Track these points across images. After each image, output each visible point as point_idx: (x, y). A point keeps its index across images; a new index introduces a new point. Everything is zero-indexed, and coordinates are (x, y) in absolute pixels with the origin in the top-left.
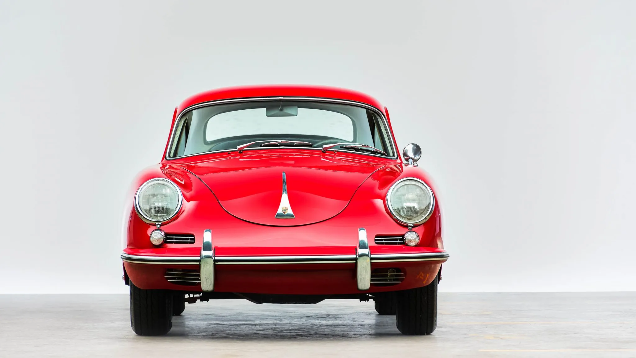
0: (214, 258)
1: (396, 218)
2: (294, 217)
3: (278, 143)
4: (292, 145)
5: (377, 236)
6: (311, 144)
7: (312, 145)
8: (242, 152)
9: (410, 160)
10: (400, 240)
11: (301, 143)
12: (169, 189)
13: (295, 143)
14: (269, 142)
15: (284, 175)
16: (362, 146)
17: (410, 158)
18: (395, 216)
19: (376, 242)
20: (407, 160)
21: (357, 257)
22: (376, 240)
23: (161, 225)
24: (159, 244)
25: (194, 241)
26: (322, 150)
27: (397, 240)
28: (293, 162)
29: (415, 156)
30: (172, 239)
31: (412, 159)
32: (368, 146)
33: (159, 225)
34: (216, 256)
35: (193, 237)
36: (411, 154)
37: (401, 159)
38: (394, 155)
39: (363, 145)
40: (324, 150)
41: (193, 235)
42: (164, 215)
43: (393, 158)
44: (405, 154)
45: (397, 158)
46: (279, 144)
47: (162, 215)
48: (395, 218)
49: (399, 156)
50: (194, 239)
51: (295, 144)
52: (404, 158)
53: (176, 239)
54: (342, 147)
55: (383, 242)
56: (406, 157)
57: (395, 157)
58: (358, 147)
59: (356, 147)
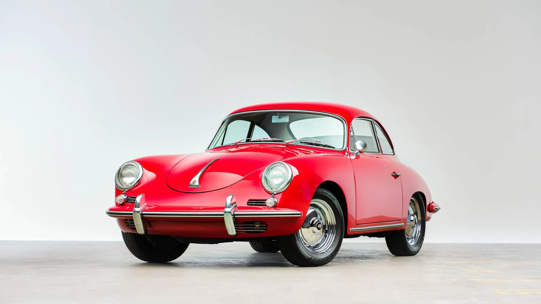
0: (142, 213)
2: (199, 187)
5: (250, 200)
7: (283, 141)
8: (238, 146)
11: (276, 140)
16: (315, 141)
22: (248, 203)
23: (127, 191)
24: (121, 203)
27: (264, 203)
30: (132, 200)
32: (320, 142)
38: (343, 148)
40: (287, 144)
46: (262, 141)
48: (264, 188)
51: (272, 140)
55: (253, 204)
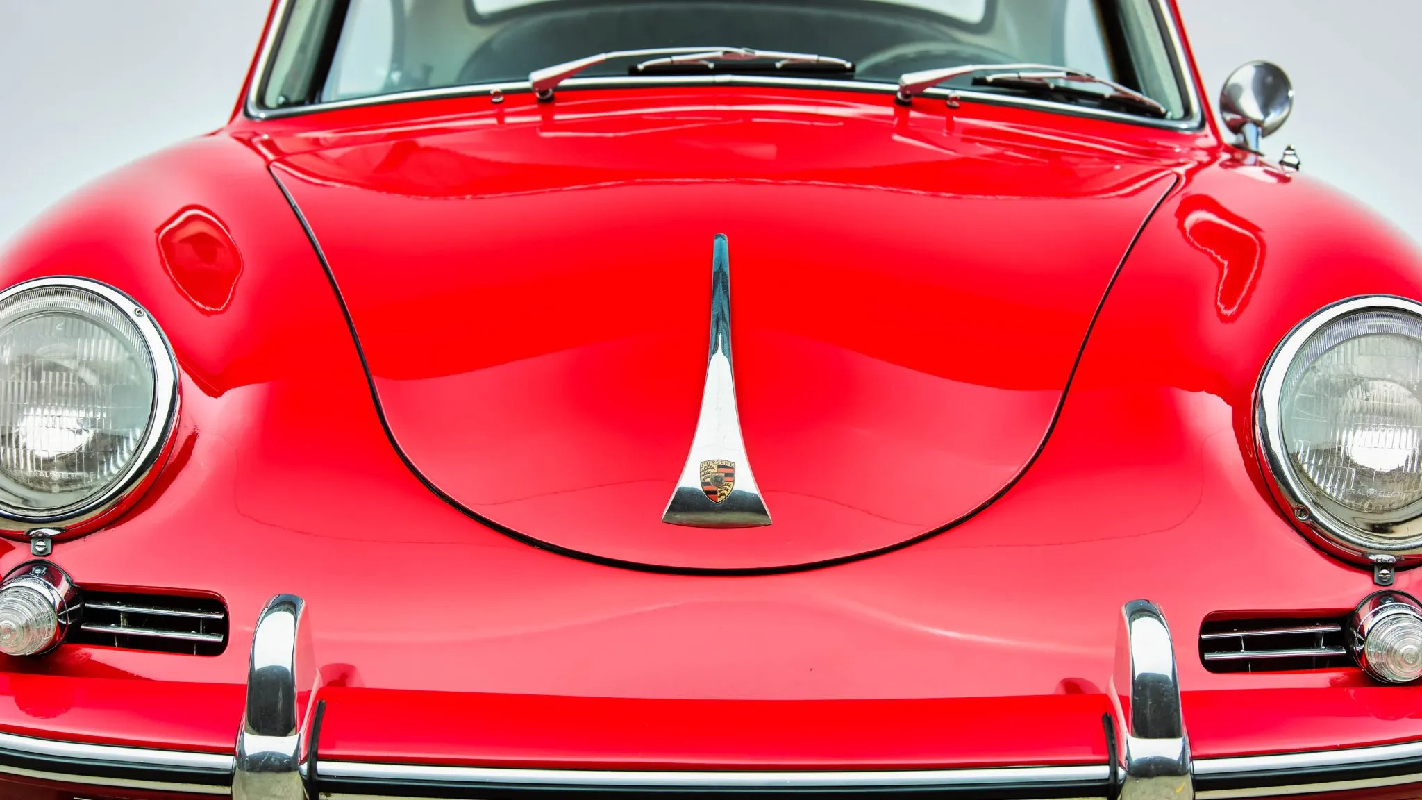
0: (312, 769)
1: (1311, 517)
2: (761, 511)
3: (710, 60)
4: (766, 68)
5: (1211, 624)
6: (848, 65)
7: (853, 69)
8: (551, 99)
9: (1250, 130)
10: (1331, 640)
11: (808, 63)
12: (107, 342)
13: (779, 60)
14: (669, 55)
15: (721, 250)
16: (1064, 74)
17: (1245, 120)
18: (1305, 511)
19: (1207, 656)
20: (1236, 128)
21: (1114, 773)
22: (1205, 647)
23: (55, 541)
24: (29, 652)
25: (220, 639)
26: (894, 93)
27: (1310, 641)
28: (767, 151)
29: (1266, 114)
30: (113, 618)
31: (1258, 124)
32: (1090, 79)
33: (44, 537)
34: (322, 752)
35: (221, 617)
36: (1250, 105)
37: (1215, 132)
38: (1188, 113)
39: (1068, 74)
40: (906, 96)
41: (216, 604)
42: (83, 474)
43: (1183, 125)
44: (1228, 104)
45: (1202, 125)
46: (711, 65)
47: (75, 474)
48: (1303, 518)
49: (1207, 118)
50: (222, 627)
51: (778, 65)
52: (1224, 119)
53: (134, 621)
54: (979, 82)
55: (1244, 654)
56: (1229, 117)
57: (1195, 123)
58: (1047, 81)
59: (1039, 79)
